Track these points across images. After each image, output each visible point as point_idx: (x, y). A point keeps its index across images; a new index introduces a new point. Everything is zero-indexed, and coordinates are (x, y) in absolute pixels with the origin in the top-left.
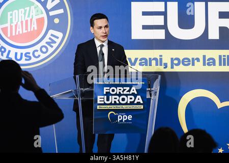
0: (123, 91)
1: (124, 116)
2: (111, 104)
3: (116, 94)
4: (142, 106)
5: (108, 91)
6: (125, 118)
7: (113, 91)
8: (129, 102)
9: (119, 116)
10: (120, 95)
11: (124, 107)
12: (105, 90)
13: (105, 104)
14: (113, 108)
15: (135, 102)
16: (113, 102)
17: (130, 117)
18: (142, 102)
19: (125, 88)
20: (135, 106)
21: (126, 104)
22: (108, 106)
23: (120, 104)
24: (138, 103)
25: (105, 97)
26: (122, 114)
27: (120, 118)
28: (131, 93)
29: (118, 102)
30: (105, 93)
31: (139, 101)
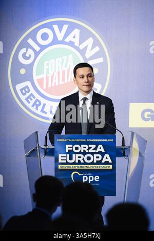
0: (88, 149)
1: (90, 177)
2: (74, 163)
3: (80, 153)
4: (111, 166)
5: (71, 149)
6: (91, 178)
7: (77, 148)
8: (95, 162)
9: (84, 177)
10: (84, 153)
11: (90, 167)
12: (68, 148)
13: (67, 163)
14: (77, 168)
15: (103, 162)
16: (77, 162)
17: (97, 178)
18: (110, 161)
19: (90, 146)
20: (102, 166)
21: (92, 163)
22: (71, 166)
23: (85, 163)
24: (107, 163)
25: (68, 155)
26: (88, 174)
27: (85, 178)
28: (97, 151)
29: (82, 161)
30: (67, 151)
31: (107, 160)
